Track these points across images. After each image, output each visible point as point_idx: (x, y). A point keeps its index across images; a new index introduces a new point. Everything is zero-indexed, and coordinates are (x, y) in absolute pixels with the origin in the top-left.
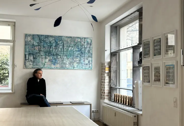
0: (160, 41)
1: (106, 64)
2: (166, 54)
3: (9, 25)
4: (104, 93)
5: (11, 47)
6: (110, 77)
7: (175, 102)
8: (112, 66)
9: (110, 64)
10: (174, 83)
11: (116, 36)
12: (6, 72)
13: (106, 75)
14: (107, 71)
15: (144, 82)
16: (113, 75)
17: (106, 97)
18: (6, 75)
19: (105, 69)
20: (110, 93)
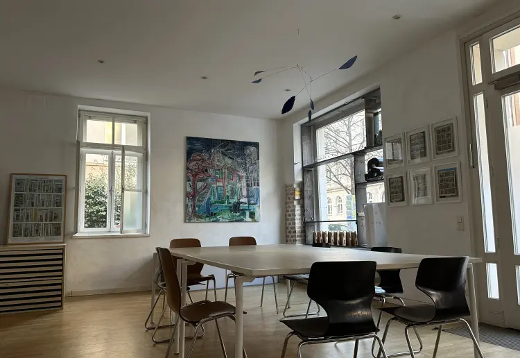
0: (424, 137)
1: (295, 186)
2: (437, 154)
3: (135, 122)
4: (295, 232)
5: (138, 158)
6: (303, 207)
7: (461, 222)
8: (306, 188)
9: (302, 185)
10: (457, 195)
11: (309, 141)
12: (103, 208)
13: (295, 203)
14: (297, 197)
15: (391, 202)
16: (307, 202)
17: (297, 239)
18: (102, 213)
19: (293, 194)
20: (304, 231)
